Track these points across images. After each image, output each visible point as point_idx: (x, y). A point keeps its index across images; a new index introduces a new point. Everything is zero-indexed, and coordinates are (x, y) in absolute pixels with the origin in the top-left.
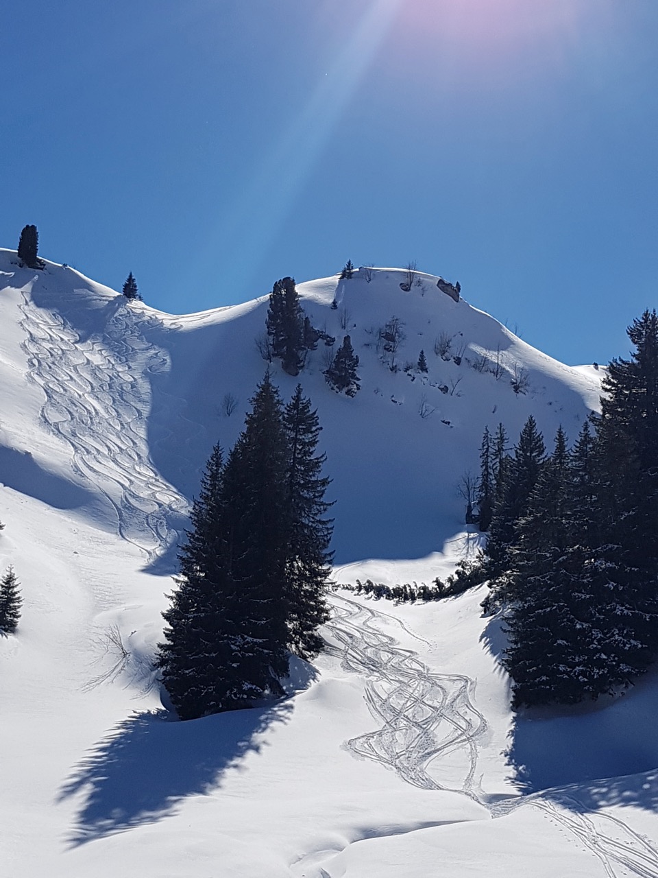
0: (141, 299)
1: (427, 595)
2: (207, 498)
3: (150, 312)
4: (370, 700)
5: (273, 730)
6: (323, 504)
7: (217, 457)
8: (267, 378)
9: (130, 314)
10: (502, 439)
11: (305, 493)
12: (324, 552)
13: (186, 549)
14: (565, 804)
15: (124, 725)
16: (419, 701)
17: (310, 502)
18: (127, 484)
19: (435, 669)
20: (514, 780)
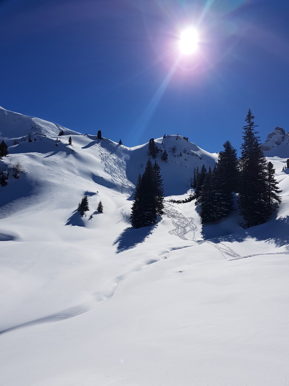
0: (123, 145)
1: (184, 202)
2: (138, 185)
3: (125, 147)
4: (173, 223)
5: (154, 230)
6: (162, 185)
7: (140, 176)
8: (149, 159)
9: (121, 148)
10: (198, 169)
11: (158, 183)
12: (163, 194)
13: (135, 195)
14: (213, 242)
15: (125, 230)
16: (183, 223)
17: (159, 184)
18: (122, 182)
19: (186, 216)
20: (203, 238)
